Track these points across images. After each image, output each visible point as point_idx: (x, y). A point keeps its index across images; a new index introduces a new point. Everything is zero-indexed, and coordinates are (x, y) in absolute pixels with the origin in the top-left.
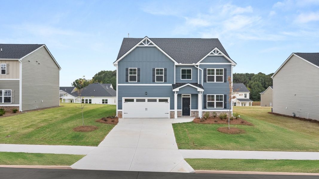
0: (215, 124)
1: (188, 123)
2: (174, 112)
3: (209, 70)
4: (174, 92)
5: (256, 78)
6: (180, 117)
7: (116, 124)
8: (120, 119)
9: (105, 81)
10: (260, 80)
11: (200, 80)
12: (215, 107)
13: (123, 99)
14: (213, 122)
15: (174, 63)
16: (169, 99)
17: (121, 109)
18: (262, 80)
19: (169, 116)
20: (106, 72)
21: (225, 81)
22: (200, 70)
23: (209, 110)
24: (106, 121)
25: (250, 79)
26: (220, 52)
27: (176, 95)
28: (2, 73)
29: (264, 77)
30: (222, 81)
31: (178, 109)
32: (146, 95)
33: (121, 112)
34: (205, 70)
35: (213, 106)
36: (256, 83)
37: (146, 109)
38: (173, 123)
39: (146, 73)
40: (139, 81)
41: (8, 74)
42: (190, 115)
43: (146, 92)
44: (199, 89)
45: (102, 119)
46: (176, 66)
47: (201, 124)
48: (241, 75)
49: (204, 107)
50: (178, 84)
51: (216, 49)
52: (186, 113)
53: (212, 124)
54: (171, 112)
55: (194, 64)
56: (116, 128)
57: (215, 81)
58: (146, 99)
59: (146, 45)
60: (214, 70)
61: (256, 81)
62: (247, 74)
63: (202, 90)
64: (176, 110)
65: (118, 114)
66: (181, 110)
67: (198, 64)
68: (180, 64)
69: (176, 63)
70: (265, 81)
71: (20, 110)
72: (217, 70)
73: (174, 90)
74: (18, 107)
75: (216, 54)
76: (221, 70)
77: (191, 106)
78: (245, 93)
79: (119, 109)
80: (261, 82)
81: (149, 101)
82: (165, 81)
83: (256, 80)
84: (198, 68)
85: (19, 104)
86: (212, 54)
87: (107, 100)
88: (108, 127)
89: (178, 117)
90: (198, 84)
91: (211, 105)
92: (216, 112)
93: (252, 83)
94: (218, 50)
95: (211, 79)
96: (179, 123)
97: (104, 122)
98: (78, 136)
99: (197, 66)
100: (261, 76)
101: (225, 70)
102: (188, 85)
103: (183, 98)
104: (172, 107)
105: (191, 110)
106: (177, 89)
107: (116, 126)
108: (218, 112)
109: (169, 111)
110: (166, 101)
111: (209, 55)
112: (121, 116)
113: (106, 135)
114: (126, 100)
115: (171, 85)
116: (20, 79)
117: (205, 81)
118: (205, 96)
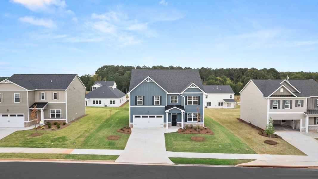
0: (190, 133)
1: (174, 133)
2: (166, 124)
3: (189, 97)
4: (166, 112)
5: (248, 73)
6: (170, 127)
7: (130, 134)
8: (132, 129)
9: (108, 77)
10: (252, 75)
11: (183, 104)
12: (193, 121)
13: (134, 116)
14: (190, 132)
15: (166, 93)
16: (163, 116)
17: (133, 122)
18: (254, 75)
19: (163, 126)
20: (109, 68)
21: (199, 104)
22: (183, 98)
23: (189, 123)
24: (124, 131)
25: (243, 74)
26: (196, 85)
27: (167, 114)
28: (55, 99)
29: (256, 73)
30: (197, 104)
31: (168, 122)
32: (148, 113)
33: (133, 124)
34: (186, 97)
35: (191, 120)
36: (248, 78)
37: (149, 122)
38: (165, 133)
39: (148, 99)
40: (144, 104)
41: (58, 99)
42: (176, 126)
43: (148, 112)
44: (182, 111)
45: (121, 129)
46: (167, 95)
47: (182, 134)
48: (235, 71)
49: (186, 121)
50: (169, 106)
51: (193, 84)
52: (174, 124)
53: (189, 133)
54: (164, 124)
55: (179, 93)
56: (131, 137)
57: (193, 104)
58: (149, 116)
59: (148, 82)
60: (192, 97)
61: (249, 77)
62: (240, 69)
63: (184, 111)
64: (167, 123)
65: (131, 125)
66: (171, 123)
67: (182, 93)
68: (170, 93)
69: (168, 93)
70: (257, 76)
71: (67, 122)
72: (194, 97)
73: (166, 111)
74: (65, 121)
75: (193, 87)
76: (197, 97)
77: (177, 120)
78: (231, 94)
79: (131, 122)
80: (253, 77)
81: (150, 117)
82: (161, 104)
83: (249, 75)
84: (182, 96)
85: (66, 118)
86: (191, 87)
87: (114, 101)
88: (127, 136)
89: (168, 127)
90: (182, 106)
91: (190, 119)
92: (193, 124)
93: (244, 78)
94: (195, 85)
95: (190, 103)
96: (169, 133)
97: (123, 132)
98: (112, 143)
99: (181, 95)
100: (253, 72)
101: (199, 97)
102: (175, 108)
103: (172, 115)
104: (165, 121)
105: (177, 123)
106: (168, 111)
107: (131, 135)
108: (194, 124)
109: (163, 123)
110: (161, 117)
111: (189, 87)
112: (132, 126)
113: (126, 142)
114: (136, 117)
115: (164, 107)
116: (66, 103)
117: (186, 104)
118: (186, 114)
